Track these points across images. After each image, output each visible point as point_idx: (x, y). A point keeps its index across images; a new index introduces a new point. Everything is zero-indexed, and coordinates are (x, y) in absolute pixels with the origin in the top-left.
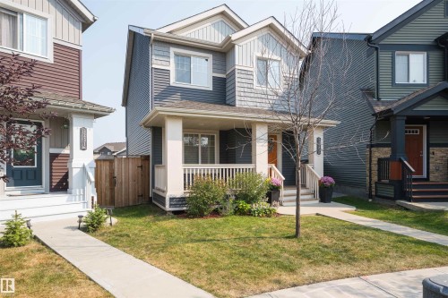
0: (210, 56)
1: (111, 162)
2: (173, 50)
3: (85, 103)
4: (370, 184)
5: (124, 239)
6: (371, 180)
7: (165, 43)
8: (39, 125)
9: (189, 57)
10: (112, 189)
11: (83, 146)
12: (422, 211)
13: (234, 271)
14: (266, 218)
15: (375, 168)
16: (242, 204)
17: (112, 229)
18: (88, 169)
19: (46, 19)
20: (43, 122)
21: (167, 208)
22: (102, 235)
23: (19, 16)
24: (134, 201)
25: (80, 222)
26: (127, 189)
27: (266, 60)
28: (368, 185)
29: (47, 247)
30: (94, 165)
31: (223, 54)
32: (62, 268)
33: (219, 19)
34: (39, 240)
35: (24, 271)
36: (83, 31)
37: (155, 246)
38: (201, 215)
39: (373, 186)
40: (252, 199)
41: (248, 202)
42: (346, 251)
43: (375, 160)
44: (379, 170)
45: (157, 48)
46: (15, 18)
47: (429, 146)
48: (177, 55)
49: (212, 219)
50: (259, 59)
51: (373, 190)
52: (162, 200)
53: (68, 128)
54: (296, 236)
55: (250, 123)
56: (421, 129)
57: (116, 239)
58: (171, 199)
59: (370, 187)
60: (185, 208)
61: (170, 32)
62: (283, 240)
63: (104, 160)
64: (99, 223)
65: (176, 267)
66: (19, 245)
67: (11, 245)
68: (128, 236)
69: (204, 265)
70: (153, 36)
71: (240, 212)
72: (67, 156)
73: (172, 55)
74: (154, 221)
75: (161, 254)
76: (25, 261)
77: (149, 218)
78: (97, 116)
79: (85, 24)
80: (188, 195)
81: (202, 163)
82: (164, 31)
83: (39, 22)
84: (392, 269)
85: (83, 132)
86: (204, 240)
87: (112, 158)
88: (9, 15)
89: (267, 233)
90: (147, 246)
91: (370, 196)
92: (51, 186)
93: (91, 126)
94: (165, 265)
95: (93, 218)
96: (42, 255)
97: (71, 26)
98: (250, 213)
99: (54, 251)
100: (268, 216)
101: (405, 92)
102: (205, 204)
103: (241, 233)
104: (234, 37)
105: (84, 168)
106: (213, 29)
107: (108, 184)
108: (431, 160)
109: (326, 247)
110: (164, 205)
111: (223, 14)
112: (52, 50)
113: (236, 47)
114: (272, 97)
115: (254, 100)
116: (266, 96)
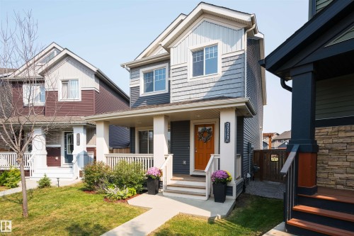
2: (142, 71)
11: (78, 143)
19: (78, 79)
23: (68, 82)
45: (133, 73)
70: (125, 67)
112: (81, 94)
113: (171, 50)
114: (207, 86)
115: (188, 93)
116: (201, 86)
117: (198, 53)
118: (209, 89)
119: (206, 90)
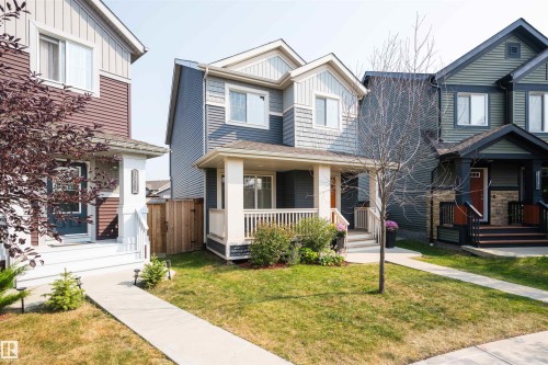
0: (266, 94)
1: (163, 206)
2: (228, 86)
3: (137, 143)
4: (432, 228)
5: (190, 297)
6: (432, 223)
7: (220, 78)
9: (245, 94)
10: (164, 236)
11: (135, 190)
12: (492, 257)
13: (333, 342)
14: (337, 268)
15: (437, 211)
16: (309, 252)
17: (173, 284)
18: (140, 215)
19: (91, 49)
20: (88, 163)
21: (228, 257)
22: (163, 292)
23: (60, 44)
24: (187, 247)
25: (136, 276)
26: (179, 235)
27: (325, 99)
28: (429, 229)
29: (104, 310)
30: (147, 210)
31: (280, 92)
32: (129, 343)
33: (275, 54)
34: (92, 302)
35: (83, 348)
36: (132, 62)
37: (229, 307)
38: (266, 265)
39: (435, 230)
40: (318, 247)
41: (315, 250)
42: (443, 310)
43: (436, 203)
44: (441, 214)
45: (211, 83)
46: (56, 47)
47: (490, 189)
48: (231, 91)
49: (279, 269)
50: (318, 97)
51: (435, 234)
52: (222, 248)
53: (117, 170)
54: (380, 291)
55: (312, 165)
56: (482, 172)
57: (181, 298)
58: (232, 247)
59: (432, 231)
60: (246, 257)
61: (224, 67)
62: (368, 296)
64: (158, 278)
65: (265, 337)
66: (69, 309)
67: (61, 309)
68: (194, 294)
69: (294, 332)
70: (207, 70)
71: (306, 261)
72: (117, 200)
73: (227, 92)
74: (216, 272)
75: (240, 319)
76: (82, 333)
77: (208, 269)
78: (149, 156)
79: (135, 56)
80: (249, 243)
81: (259, 207)
82: (219, 65)
83: (84, 52)
84: (504, 335)
85: (134, 174)
86: (280, 298)
87: (163, 201)
88: (49, 43)
89: (346, 287)
90: (220, 307)
91: (432, 240)
92: (97, 233)
93: (143, 168)
94: (252, 335)
95: (151, 273)
96: (101, 322)
97: (119, 57)
98: (317, 262)
99: (113, 317)
100: (338, 265)
101: (467, 134)
102: (271, 253)
103: (318, 287)
104: (294, 73)
105: (136, 214)
106: (268, 64)
107: (159, 230)
108: (492, 204)
109: (418, 304)
110: (224, 253)
111: (279, 49)
112: (99, 83)
113: (295, 84)
116: (325, 137)
117: (321, 100)
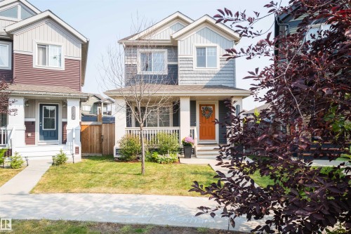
0: (166, 51)
1: (100, 126)
2: (140, 51)
7: (134, 46)
8: (57, 106)
9: (150, 53)
11: (73, 117)
16: (154, 154)
19: (60, 46)
20: (59, 104)
23: (47, 48)
27: (204, 48)
30: (80, 128)
33: (175, 22)
45: (128, 51)
48: (142, 54)
50: (198, 48)
54: (142, 174)
55: (179, 98)
58: (117, 150)
61: (139, 39)
63: (96, 125)
73: (139, 54)
98: (156, 161)
104: (175, 35)
107: (98, 140)
111: (179, 18)
112: (64, 63)
113: (179, 42)
114: (209, 76)
115: (194, 79)
116: (204, 75)
117: (201, 50)
118: (211, 78)
119: (208, 79)
